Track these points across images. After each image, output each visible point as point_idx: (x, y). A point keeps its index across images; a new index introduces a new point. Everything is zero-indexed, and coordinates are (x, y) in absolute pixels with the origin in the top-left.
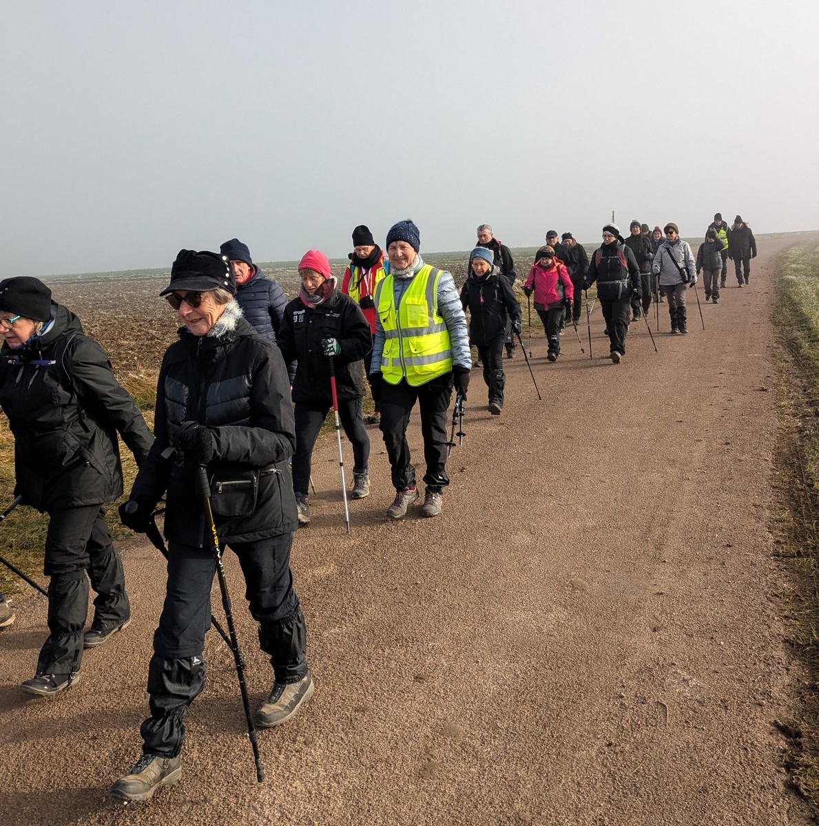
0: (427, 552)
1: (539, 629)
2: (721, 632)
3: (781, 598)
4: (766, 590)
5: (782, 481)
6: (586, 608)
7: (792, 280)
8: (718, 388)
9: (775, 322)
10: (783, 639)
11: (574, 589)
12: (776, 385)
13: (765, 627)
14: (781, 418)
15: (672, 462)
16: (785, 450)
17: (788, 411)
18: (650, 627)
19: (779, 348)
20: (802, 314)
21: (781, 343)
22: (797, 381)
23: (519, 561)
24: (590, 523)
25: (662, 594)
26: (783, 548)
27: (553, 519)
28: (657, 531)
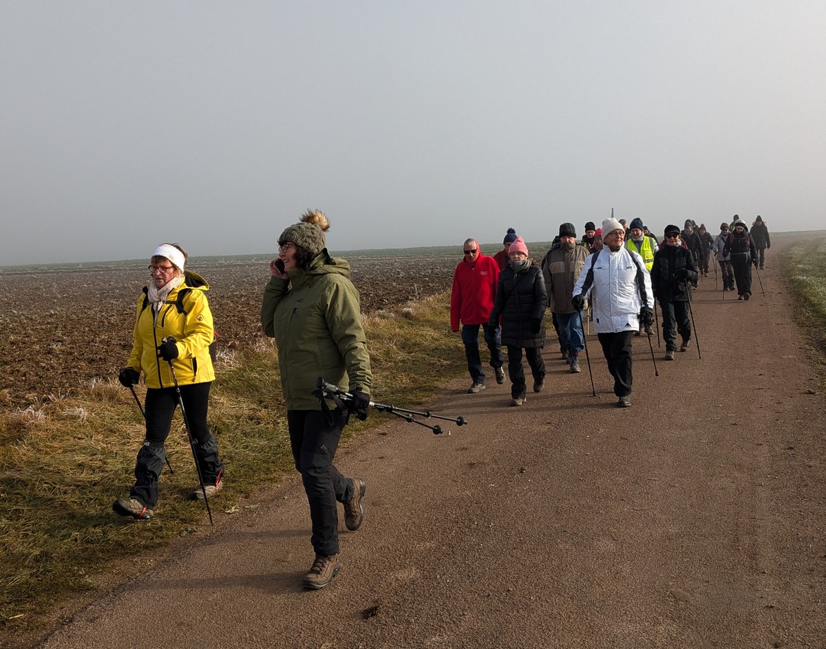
0: (509, 557)
1: (653, 644)
6: (695, 621)
8: (763, 391)
9: (799, 324)
11: (677, 600)
15: (739, 467)
18: (769, 642)
19: (812, 350)
21: (812, 345)
23: (609, 570)
24: (673, 530)
25: (772, 607)
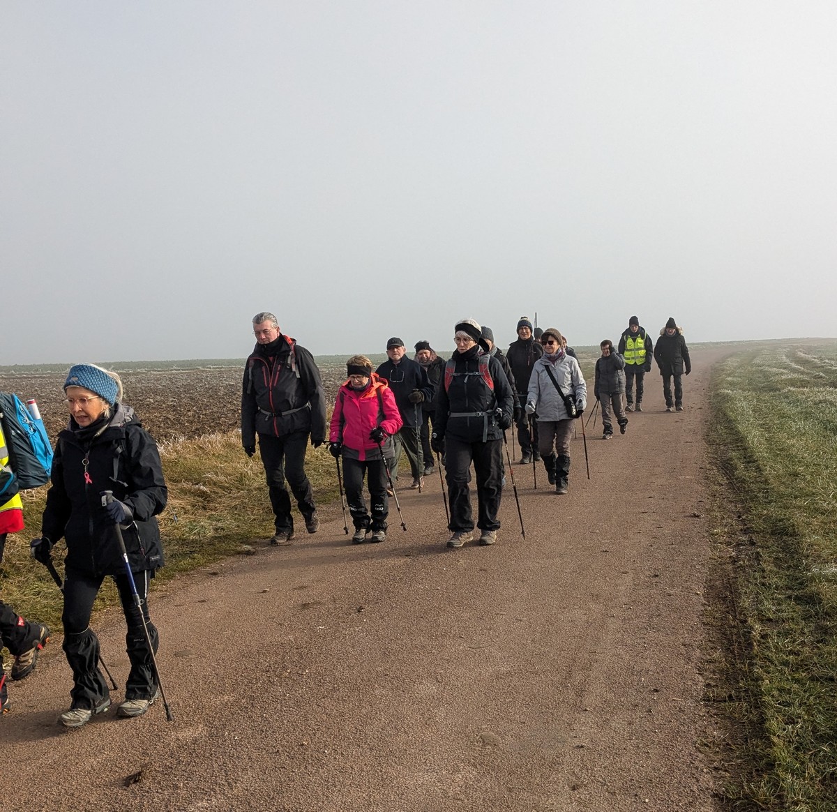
1: (445, 793)
2: (646, 788)
3: (710, 748)
4: (695, 739)
5: (714, 617)
6: (498, 766)
7: (728, 395)
8: (646, 514)
9: (709, 441)
10: (712, 793)
11: (485, 744)
12: (708, 511)
13: (694, 780)
14: (714, 547)
15: (596, 597)
16: (717, 583)
17: (722, 539)
18: (568, 785)
19: (713, 469)
20: (738, 433)
21: (715, 464)
22: (731, 506)
23: (423, 714)
24: (504, 669)
25: (582, 747)
26: (713, 692)
27: (463, 664)
28: (579, 676)
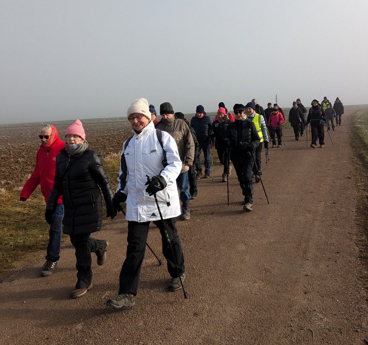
0: (197, 253)
1: (251, 291)
2: (337, 295)
3: (364, 279)
4: (357, 274)
5: (361, 222)
6: (272, 281)
7: (359, 127)
8: (328, 177)
9: (352, 146)
10: (366, 299)
11: (266, 272)
12: (355, 176)
13: (358, 293)
14: (358, 191)
15: (309, 212)
16: (361, 206)
17: (361, 188)
18: (303, 291)
19: (355, 158)
20: (364, 143)
21: (356, 156)
22: (364, 174)
24: (272, 240)
25: (308, 275)
26: (363, 254)
27: (255, 238)
28: (304, 245)
